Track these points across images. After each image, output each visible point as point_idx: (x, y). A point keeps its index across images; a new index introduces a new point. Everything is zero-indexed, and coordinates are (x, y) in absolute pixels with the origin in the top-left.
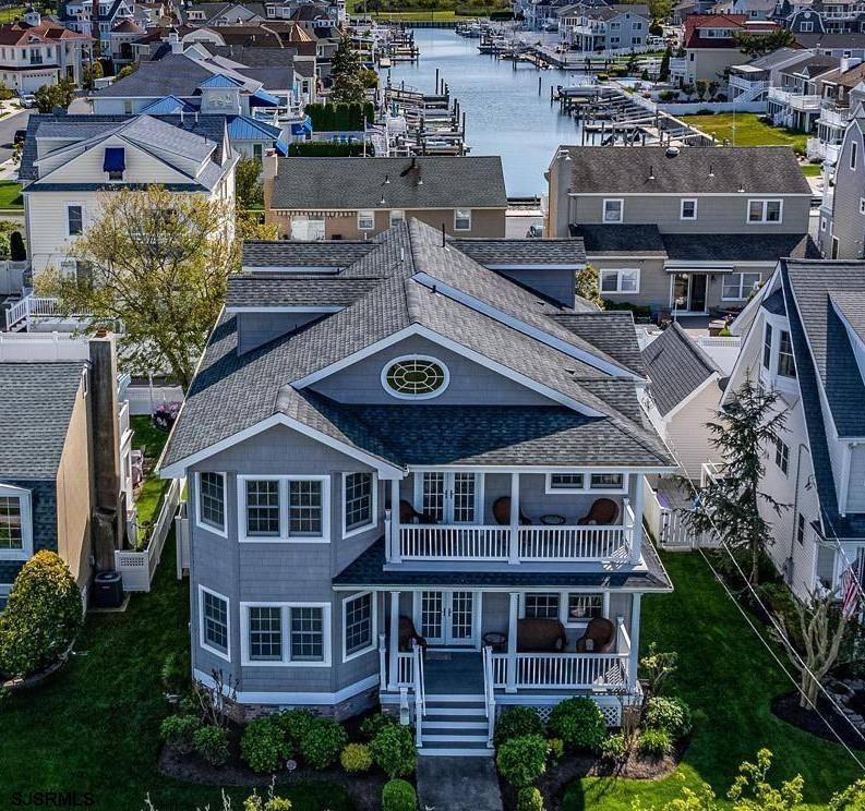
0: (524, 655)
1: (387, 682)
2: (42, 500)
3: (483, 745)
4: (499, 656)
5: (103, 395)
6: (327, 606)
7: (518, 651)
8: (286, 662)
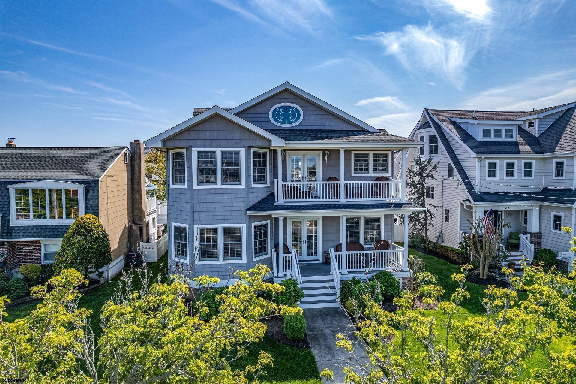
0: (350, 253)
1: (278, 272)
2: (91, 191)
3: (335, 301)
4: (338, 253)
5: (136, 168)
6: (244, 226)
7: (347, 251)
8: (221, 261)
